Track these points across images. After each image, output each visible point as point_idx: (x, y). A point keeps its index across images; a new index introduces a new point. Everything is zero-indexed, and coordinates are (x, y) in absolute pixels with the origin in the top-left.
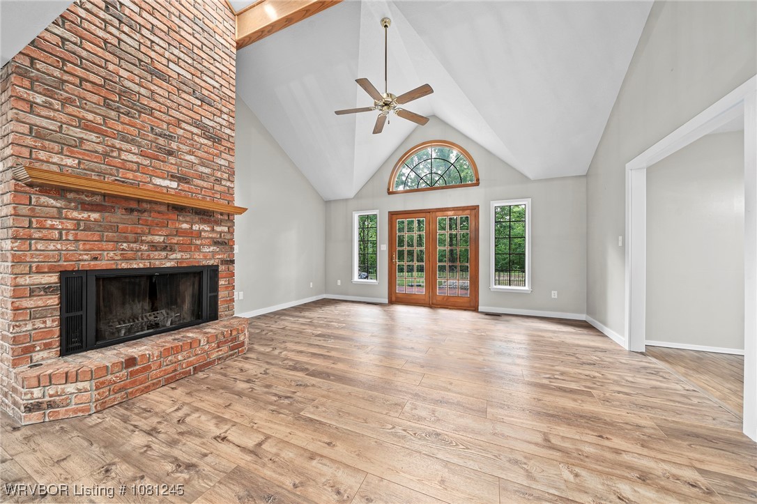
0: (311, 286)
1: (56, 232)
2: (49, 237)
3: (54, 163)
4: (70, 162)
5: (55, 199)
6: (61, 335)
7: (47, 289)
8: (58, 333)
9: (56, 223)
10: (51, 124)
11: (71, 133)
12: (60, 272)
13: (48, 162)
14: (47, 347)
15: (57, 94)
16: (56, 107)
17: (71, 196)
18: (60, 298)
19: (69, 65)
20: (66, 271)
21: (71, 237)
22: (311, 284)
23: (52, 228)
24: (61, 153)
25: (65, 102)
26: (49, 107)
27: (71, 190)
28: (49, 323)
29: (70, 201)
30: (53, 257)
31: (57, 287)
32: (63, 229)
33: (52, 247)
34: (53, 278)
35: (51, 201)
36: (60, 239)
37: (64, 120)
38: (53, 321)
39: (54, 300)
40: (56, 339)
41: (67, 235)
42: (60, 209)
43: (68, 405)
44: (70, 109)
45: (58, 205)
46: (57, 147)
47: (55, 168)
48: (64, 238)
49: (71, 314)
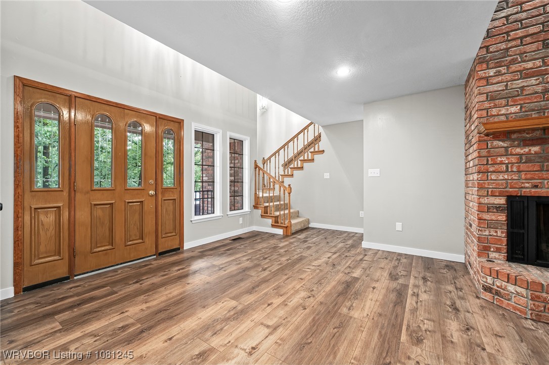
1: (504, 166)
2: (499, 170)
3: (502, 115)
4: (514, 109)
5: (503, 141)
6: (507, 245)
7: (498, 208)
8: (505, 243)
9: (504, 159)
10: (500, 86)
11: (514, 86)
12: (507, 196)
13: (498, 115)
14: (498, 250)
15: (503, 61)
16: (503, 72)
17: (514, 136)
18: (507, 216)
19: (511, 33)
20: (511, 196)
21: (515, 169)
23: (501, 163)
24: (507, 105)
25: (513, 62)
26: (498, 74)
27: (514, 132)
28: (499, 234)
29: (514, 140)
30: (502, 185)
31: (505, 207)
32: (509, 163)
33: (501, 177)
34: (502, 201)
35: (501, 144)
36: (507, 171)
37: (509, 78)
38: (502, 233)
39: (502, 217)
40: (504, 246)
41: (512, 167)
42: (506, 148)
43: (509, 300)
44: (514, 68)
45: (506, 145)
46: (503, 102)
47: (503, 118)
48: (510, 170)
49: (515, 231)
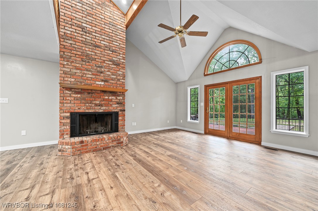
0: (168, 122)
1: (69, 101)
2: (68, 102)
3: (69, 81)
4: (73, 80)
5: (69, 91)
6: (70, 131)
7: (67, 117)
8: (69, 131)
9: (69, 98)
10: (68, 70)
11: (73, 71)
12: (70, 113)
13: (67, 81)
14: (67, 134)
15: (70, 60)
16: (69, 64)
17: (73, 90)
18: (70, 120)
19: (72, 51)
20: (72, 112)
21: (73, 102)
22: (168, 121)
23: (68, 100)
24: (70, 78)
25: (73, 62)
26: (68, 64)
27: (73, 88)
28: (67, 127)
29: (73, 91)
30: (69, 108)
31: (69, 117)
32: (71, 100)
33: (68, 105)
34: (68, 114)
35: (68, 92)
36: (70, 103)
37: (71, 68)
38: (69, 127)
39: (69, 121)
40: (69, 132)
41: (72, 101)
42: (70, 94)
43: (66, 152)
44: (73, 64)
45: (70, 93)
46: (69, 76)
47: (69, 82)
49: (73, 125)
